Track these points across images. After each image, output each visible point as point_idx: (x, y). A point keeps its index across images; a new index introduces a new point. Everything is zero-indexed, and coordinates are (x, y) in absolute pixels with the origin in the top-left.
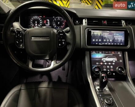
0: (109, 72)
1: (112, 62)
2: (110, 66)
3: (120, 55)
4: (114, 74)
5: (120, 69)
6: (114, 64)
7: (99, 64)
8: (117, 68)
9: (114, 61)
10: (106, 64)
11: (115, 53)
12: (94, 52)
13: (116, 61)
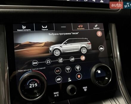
0: (69, 87)
1: (78, 54)
2: (73, 65)
3: (99, 34)
4: (85, 89)
5: (99, 72)
6: (83, 58)
7: (39, 65)
8: (94, 69)
9: (84, 51)
10: (61, 60)
11: (86, 28)
12: (24, 27)
13: (88, 51)
